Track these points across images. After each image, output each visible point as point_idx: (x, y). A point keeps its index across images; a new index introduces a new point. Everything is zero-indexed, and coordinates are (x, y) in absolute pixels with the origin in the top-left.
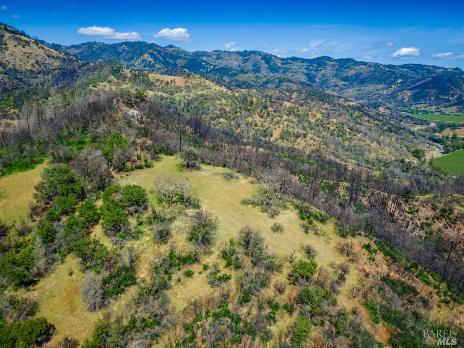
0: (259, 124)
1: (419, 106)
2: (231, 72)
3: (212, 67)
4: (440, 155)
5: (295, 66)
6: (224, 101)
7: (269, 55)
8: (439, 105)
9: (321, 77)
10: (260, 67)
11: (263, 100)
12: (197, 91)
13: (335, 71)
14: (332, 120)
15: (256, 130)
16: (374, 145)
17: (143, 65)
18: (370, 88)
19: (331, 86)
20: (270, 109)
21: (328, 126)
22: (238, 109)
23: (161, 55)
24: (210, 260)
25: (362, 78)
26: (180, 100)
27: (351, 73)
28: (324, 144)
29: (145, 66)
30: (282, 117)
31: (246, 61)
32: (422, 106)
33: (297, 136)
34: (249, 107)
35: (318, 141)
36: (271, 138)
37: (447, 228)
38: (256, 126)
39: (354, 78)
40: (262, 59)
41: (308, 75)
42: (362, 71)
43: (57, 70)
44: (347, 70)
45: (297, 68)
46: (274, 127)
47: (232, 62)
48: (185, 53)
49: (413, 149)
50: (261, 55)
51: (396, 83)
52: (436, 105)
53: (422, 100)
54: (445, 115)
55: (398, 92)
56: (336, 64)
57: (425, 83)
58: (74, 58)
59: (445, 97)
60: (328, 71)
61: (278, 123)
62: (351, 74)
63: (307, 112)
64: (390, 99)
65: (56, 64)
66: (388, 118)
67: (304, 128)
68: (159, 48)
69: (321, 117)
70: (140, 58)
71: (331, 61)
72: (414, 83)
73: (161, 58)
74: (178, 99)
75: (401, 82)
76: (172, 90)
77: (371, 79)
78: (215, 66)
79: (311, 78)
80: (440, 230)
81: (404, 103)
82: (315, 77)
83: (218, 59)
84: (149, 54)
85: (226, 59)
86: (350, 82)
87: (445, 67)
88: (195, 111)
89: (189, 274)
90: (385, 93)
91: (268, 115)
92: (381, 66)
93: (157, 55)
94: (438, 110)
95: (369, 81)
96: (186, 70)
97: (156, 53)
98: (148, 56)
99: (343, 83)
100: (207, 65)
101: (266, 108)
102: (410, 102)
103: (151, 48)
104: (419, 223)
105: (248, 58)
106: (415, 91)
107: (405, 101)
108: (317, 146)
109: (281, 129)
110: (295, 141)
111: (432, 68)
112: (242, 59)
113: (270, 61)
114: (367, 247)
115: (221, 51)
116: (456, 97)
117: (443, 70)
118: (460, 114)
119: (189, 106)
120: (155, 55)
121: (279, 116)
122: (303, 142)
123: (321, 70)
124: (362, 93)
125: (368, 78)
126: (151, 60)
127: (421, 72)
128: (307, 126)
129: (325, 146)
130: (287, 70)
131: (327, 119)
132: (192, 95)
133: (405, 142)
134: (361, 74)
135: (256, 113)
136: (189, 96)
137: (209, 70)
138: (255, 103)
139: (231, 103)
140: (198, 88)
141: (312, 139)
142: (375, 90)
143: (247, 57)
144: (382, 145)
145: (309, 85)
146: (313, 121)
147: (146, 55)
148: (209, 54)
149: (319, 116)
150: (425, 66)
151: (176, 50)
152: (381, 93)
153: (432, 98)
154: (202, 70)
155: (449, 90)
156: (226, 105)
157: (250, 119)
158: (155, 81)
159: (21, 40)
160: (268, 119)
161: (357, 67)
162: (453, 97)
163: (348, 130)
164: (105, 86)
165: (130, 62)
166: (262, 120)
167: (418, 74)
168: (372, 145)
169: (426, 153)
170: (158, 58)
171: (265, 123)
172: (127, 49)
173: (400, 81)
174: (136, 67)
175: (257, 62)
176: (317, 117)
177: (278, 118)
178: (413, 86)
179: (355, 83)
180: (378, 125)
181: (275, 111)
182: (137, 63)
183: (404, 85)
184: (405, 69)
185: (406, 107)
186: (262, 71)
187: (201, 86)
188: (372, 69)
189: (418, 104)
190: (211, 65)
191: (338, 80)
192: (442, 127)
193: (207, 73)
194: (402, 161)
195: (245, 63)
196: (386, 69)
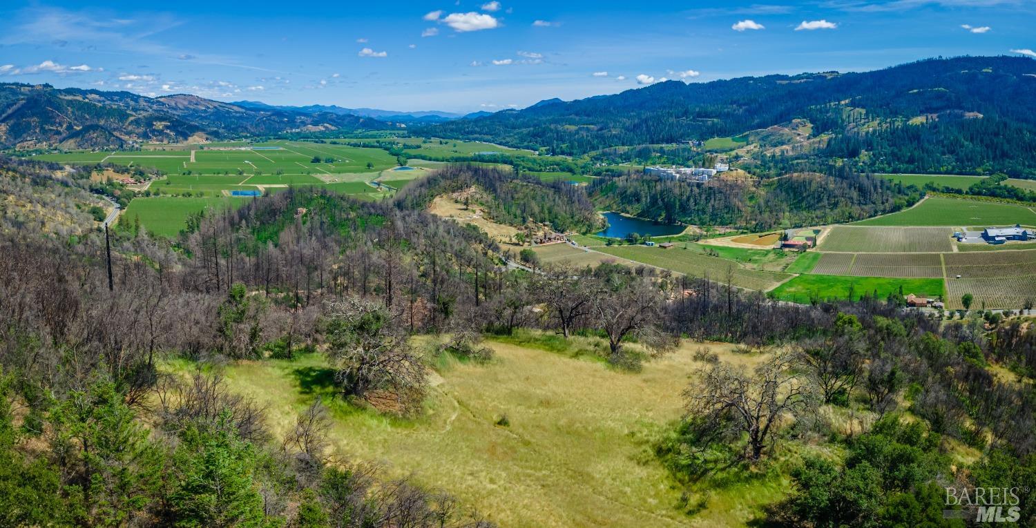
106: (11, 123)
111: (14, 87)
117: (30, 88)
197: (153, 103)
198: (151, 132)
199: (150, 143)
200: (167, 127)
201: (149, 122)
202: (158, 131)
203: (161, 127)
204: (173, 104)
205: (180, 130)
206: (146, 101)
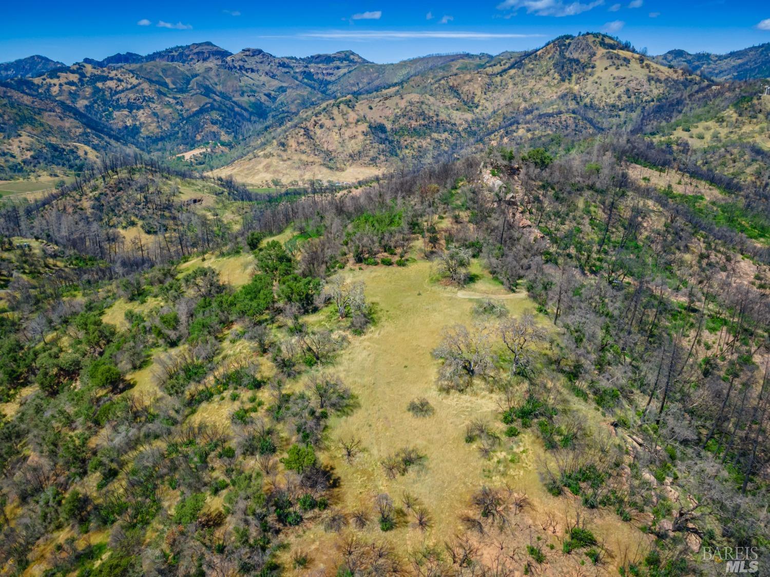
43: (653, 101)
58: (698, 79)
65: (656, 91)
159: (618, 57)
164: (708, 129)
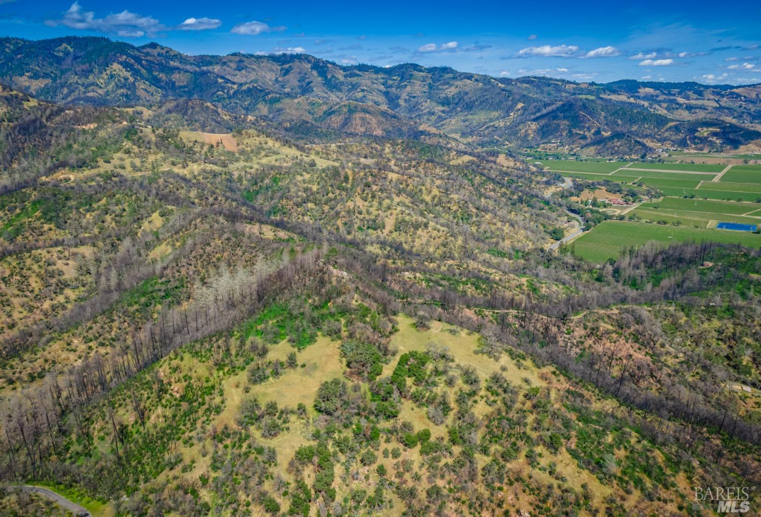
0: (364, 211)
1: (548, 146)
2: (270, 96)
3: (235, 87)
4: (581, 234)
5: (365, 80)
6: (307, 176)
7: (323, 62)
8: (573, 143)
9: (407, 98)
10: (311, 82)
11: (362, 174)
12: (260, 159)
13: (427, 87)
14: (451, 196)
15: (362, 220)
16: (507, 228)
17: (113, 83)
18: (479, 117)
19: (425, 114)
20: (374, 188)
21: (449, 205)
22: (330, 188)
23: (142, 66)
24: (483, 393)
25: (468, 100)
26: (240, 175)
27: (451, 91)
28: (451, 235)
29: (117, 87)
30: (392, 200)
31: (287, 72)
32: (552, 146)
33: (417, 226)
34: (344, 184)
35: (443, 231)
36: (383, 231)
37: (595, 344)
38: (360, 213)
39: (457, 101)
40: (312, 68)
41: (386, 94)
42: (467, 89)
43: (4, 121)
44: (445, 87)
45: (369, 83)
46: (385, 214)
47: (264, 74)
48: (182, 58)
49: (551, 229)
50: (309, 62)
51: (516, 109)
52: (569, 145)
53: (551, 137)
54: (581, 160)
55: (519, 124)
56: (427, 77)
57: (553, 111)
58: (21, 94)
59: (579, 132)
60: (417, 87)
61: (389, 208)
62: (452, 94)
63: (420, 187)
64: (510, 135)
66: (515, 178)
67: (422, 214)
68: (136, 53)
69: (438, 193)
70: (105, 70)
71: (420, 71)
72: (539, 110)
73: (144, 71)
74: (236, 175)
75: (522, 107)
76: (223, 158)
77: (481, 103)
78: (241, 85)
79: (393, 101)
80: (590, 346)
81: (528, 141)
82: (398, 97)
83: (239, 69)
84: (121, 63)
85: (254, 69)
86: (451, 106)
87: (577, 82)
88: (270, 193)
89: (476, 402)
90: (502, 124)
91: (373, 197)
92: (493, 80)
93: (136, 66)
94: (572, 153)
95: (479, 105)
96: (209, 104)
97: (132, 61)
98: (120, 67)
99: (441, 108)
100: (227, 83)
101: (369, 186)
102: (536, 139)
103: (122, 54)
104: (575, 341)
105: (290, 67)
106: (542, 122)
107: (530, 138)
108: (442, 238)
109: (394, 216)
110: (415, 234)
111: (560, 83)
112: (279, 68)
113: (325, 72)
114: (554, 373)
115: (244, 56)
116: (593, 131)
117: (575, 86)
118: (599, 157)
119: (256, 184)
120: (133, 65)
121: (388, 197)
122: (424, 234)
123: (406, 86)
124: (470, 124)
125: (477, 100)
126: (128, 74)
127: (546, 89)
128: (424, 208)
129: (453, 239)
130: (354, 87)
131: (445, 195)
132: (256, 166)
133: (541, 219)
134: (466, 93)
135: (357, 194)
136: (251, 168)
137: (231, 92)
138: (351, 178)
139: (318, 178)
140: (259, 153)
141: (435, 229)
142: (487, 120)
143: (288, 65)
144: (516, 226)
145: (394, 117)
146: (428, 199)
147: (116, 66)
148: (225, 60)
149: (435, 192)
150: (551, 79)
151: (164, 52)
152: (496, 126)
153: (564, 134)
154: (220, 93)
155: (583, 121)
156: (310, 182)
157: (350, 204)
158: (191, 144)
160: (374, 203)
161: (459, 83)
162: (589, 131)
163: (475, 210)
164: (122, 159)
165: (87, 78)
166: (366, 204)
167: (542, 93)
168: (505, 228)
169: (565, 232)
170: (139, 70)
171: (371, 209)
172: (71, 50)
173: (520, 105)
174: (101, 87)
175: (305, 74)
176: (433, 193)
177: (387, 201)
178: (538, 114)
179: (459, 109)
180: (505, 194)
181: (381, 190)
182: (102, 81)
183: (526, 112)
184: (525, 85)
185: (532, 147)
186: (315, 89)
187: (264, 149)
188: (481, 84)
189: (546, 143)
190: (234, 83)
191: (434, 104)
192: (579, 188)
193: (230, 97)
194: (542, 250)
195: (285, 74)
196: (500, 85)
197: (723, 96)
198: (690, 139)
199: (686, 151)
200: (714, 134)
201: (692, 128)
202: (699, 138)
203: (705, 134)
204: (753, 95)
205: (731, 136)
206: (714, 93)
